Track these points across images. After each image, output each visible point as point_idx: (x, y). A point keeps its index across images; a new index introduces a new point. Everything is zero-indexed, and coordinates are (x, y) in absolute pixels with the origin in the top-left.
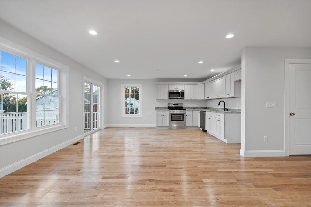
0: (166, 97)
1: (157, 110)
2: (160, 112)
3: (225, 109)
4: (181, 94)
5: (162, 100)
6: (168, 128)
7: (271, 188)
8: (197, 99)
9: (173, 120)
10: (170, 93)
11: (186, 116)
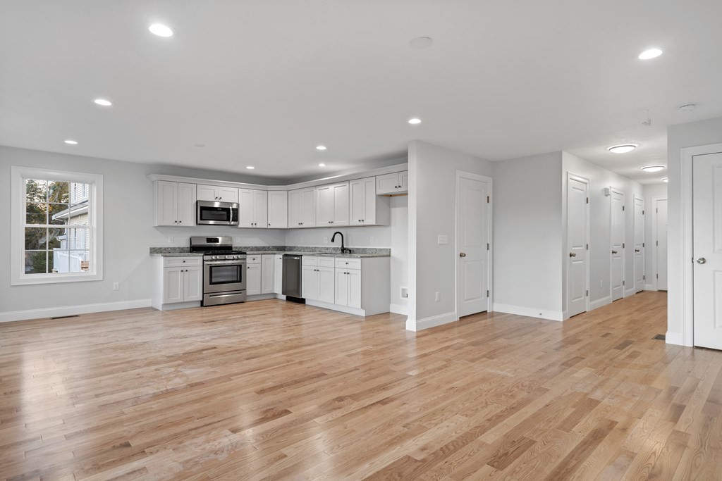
0: (189, 218)
1: (166, 256)
2: (177, 261)
3: (343, 250)
4: (231, 212)
5: (177, 228)
6: (199, 305)
7: (485, 359)
8: (269, 227)
9: (214, 280)
10: (202, 208)
11: (248, 271)
